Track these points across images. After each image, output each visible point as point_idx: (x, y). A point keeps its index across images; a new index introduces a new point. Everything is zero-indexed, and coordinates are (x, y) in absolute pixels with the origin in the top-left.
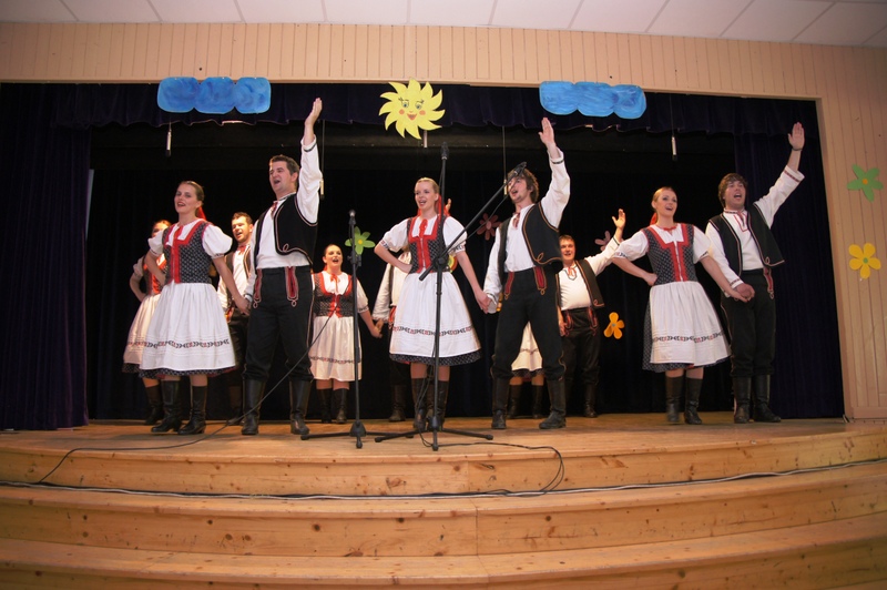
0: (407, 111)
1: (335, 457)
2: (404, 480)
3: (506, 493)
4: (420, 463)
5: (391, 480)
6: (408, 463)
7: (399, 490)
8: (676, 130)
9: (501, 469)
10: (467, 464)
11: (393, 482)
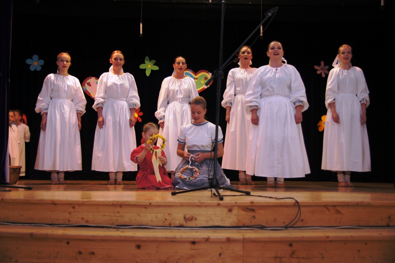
1: (150, 201)
3: (262, 228)
7: (190, 224)
9: (259, 211)
10: (236, 208)
11: (188, 218)
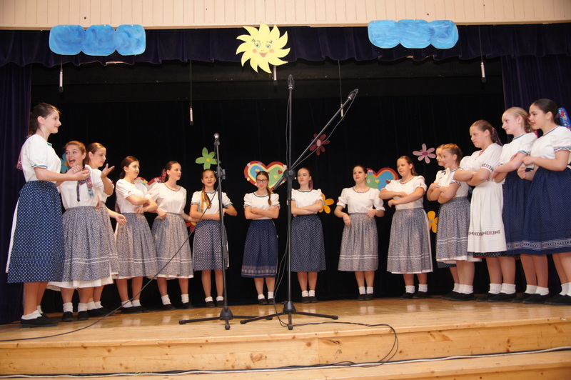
0: (259, 50)
1: (207, 338)
2: (265, 355)
3: (351, 364)
4: (278, 341)
5: (254, 356)
6: (268, 341)
7: (258, 365)
8: (484, 57)
9: (346, 343)
10: (317, 341)
11: (256, 358)
